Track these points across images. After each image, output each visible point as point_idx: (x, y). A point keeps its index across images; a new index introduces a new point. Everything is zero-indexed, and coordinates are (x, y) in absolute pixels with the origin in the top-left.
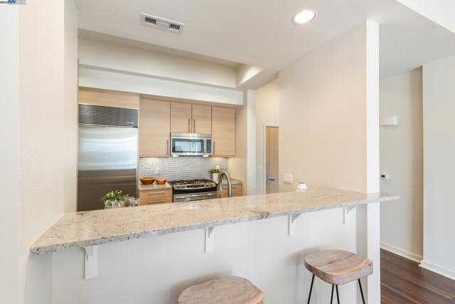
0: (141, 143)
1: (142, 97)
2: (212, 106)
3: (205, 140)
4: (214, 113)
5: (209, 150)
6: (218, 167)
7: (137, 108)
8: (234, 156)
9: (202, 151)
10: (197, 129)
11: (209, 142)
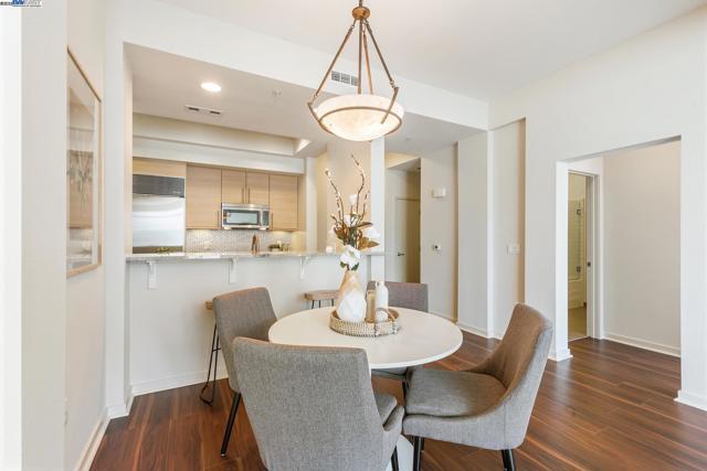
0: (188, 213)
1: (189, 165)
2: (269, 174)
3: (261, 211)
4: (272, 183)
5: (266, 223)
6: (279, 243)
7: (184, 177)
8: (297, 230)
9: (258, 223)
10: (252, 199)
11: (266, 214)
